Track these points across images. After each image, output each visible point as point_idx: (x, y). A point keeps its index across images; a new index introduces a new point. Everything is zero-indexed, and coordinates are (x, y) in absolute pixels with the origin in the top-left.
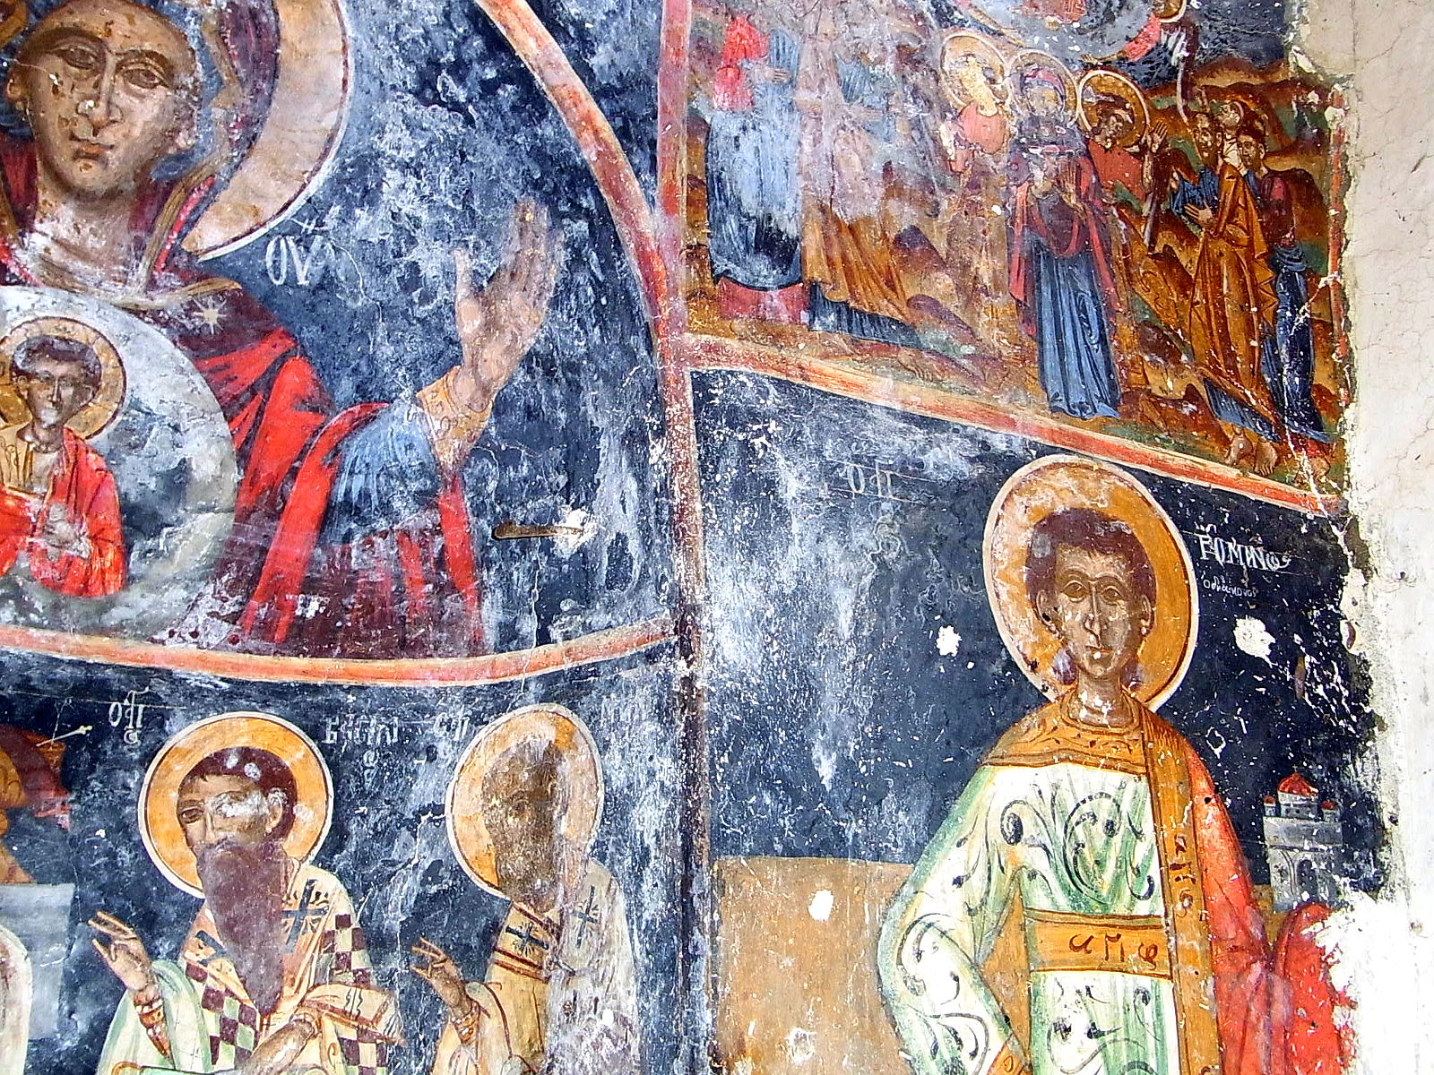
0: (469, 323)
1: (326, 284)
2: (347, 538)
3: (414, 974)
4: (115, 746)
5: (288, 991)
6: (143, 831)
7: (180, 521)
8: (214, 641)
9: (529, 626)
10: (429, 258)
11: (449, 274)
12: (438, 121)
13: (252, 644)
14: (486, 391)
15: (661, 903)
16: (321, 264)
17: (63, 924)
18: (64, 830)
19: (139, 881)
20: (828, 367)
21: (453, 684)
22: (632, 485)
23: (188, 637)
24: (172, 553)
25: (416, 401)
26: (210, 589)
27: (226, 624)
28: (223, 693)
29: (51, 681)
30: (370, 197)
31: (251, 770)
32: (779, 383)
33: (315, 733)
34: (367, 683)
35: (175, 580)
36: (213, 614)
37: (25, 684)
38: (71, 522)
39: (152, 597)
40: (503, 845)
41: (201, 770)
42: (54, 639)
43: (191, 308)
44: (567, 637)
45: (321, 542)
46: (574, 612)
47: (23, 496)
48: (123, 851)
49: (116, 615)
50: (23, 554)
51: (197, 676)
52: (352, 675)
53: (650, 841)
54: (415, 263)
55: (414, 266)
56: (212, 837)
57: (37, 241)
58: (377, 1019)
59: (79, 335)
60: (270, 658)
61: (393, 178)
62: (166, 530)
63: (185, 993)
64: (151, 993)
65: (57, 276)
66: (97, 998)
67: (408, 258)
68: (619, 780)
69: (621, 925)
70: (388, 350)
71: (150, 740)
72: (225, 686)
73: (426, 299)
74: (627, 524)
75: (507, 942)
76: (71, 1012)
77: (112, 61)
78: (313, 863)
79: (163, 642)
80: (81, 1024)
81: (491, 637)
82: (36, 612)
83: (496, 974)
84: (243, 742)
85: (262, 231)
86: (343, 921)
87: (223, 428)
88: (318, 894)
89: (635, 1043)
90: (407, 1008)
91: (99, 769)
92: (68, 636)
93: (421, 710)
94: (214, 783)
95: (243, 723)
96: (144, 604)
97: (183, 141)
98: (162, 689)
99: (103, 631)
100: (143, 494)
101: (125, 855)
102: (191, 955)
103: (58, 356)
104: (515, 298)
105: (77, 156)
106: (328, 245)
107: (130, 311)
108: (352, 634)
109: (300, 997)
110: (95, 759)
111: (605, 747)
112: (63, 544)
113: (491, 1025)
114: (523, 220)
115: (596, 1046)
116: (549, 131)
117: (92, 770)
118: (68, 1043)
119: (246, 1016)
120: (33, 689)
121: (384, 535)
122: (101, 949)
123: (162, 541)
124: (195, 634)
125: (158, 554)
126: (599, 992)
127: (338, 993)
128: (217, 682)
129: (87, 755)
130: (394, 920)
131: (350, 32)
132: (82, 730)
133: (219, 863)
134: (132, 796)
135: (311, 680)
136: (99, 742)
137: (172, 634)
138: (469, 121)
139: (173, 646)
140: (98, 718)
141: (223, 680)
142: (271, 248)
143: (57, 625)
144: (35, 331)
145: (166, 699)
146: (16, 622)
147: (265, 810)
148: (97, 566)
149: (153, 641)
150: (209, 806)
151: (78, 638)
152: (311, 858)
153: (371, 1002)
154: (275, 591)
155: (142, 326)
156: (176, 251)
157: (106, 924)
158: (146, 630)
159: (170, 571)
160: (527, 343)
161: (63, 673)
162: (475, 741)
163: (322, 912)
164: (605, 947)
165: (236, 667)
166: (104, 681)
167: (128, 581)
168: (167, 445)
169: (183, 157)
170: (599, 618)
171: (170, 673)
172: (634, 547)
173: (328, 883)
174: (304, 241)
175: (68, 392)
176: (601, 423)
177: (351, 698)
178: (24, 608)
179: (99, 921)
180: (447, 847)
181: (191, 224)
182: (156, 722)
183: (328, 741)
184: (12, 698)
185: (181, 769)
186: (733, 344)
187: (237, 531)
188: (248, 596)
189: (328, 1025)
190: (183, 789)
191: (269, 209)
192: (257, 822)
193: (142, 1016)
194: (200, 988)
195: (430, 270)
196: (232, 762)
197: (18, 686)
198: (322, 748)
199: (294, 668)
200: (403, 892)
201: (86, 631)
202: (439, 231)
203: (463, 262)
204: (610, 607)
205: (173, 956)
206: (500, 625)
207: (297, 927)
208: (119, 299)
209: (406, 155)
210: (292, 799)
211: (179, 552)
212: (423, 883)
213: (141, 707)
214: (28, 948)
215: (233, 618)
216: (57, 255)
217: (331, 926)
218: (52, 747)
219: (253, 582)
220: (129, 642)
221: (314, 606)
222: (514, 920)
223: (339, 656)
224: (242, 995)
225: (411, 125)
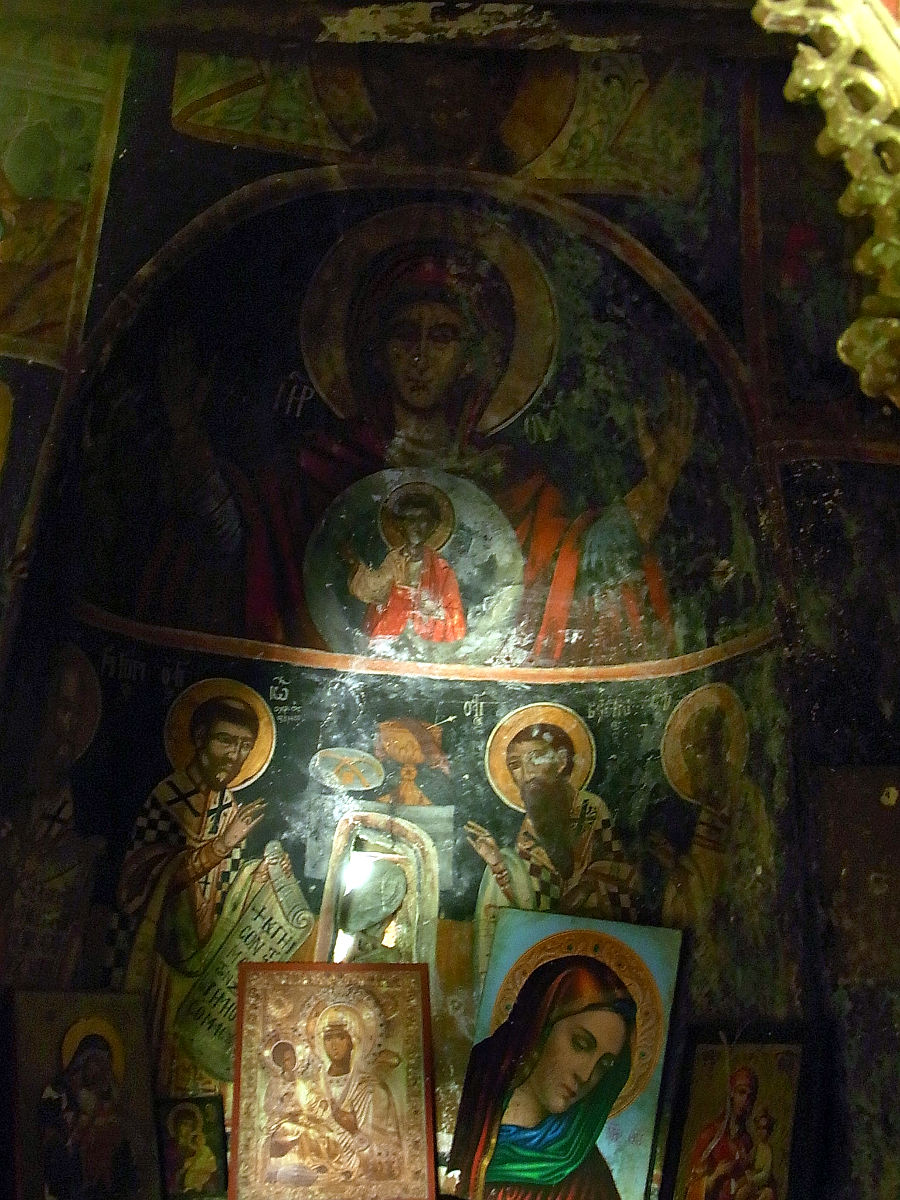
0: (649, 451)
1: (561, 438)
2: (591, 593)
3: (648, 853)
4: (469, 727)
5: (577, 865)
6: (489, 775)
7: (493, 593)
8: (519, 661)
9: (702, 635)
10: (619, 414)
11: (632, 422)
12: (610, 331)
13: (541, 662)
14: (662, 490)
15: (783, 798)
16: (557, 427)
17: (450, 827)
18: (446, 776)
19: (489, 803)
20: (875, 447)
21: (661, 676)
22: (752, 541)
23: (504, 660)
24: (491, 611)
25: (624, 503)
26: (514, 631)
27: (525, 652)
28: (527, 692)
29: (432, 692)
30: (580, 382)
31: (547, 736)
32: (841, 464)
33: (582, 712)
34: (610, 680)
35: (493, 628)
36: (517, 646)
37: (418, 694)
38: (433, 600)
39: (482, 639)
40: (694, 772)
41: (519, 738)
42: (430, 668)
43: (485, 466)
44: (724, 640)
45: (576, 597)
46: (726, 625)
47: (406, 587)
48: (479, 787)
49: (463, 651)
50: (409, 621)
51: (511, 683)
52: (601, 676)
53: (776, 761)
54: (611, 418)
55: (611, 420)
56: (528, 777)
57: (399, 441)
58: (629, 878)
59: (427, 490)
60: (551, 669)
61: (591, 369)
62: (486, 599)
63: (519, 866)
64: (501, 867)
65: (411, 460)
66: (472, 869)
67: (608, 415)
68: (757, 724)
69: (763, 815)
70: (603, 474)
71: (488, 723)
72: (528, 688)
73: (620, 439)
74: (750, 567)
75: (701, 830)
76: (459, 876)
77: (425, 333)
78: (587, 790)
79: (490, 665)
80: (465, 882)
81: (681, 645)
82: (419, 653)
83: (696, 849)
84: (541, 721)
85: (519, 414)
86: (606, 823)
87: (512, 534)
88: (591, 808)
89: (774, 884)
90: (646, 872)
91: (462, 741)
92: (437, 666)
93: (643, 694)
94: (526, 746)
95: (540, 709)
96: (478, 643)
97: (468, 369)
98: (493, 692)
99: (457, 661)
100: (471, 579)
101: (480, 789)
102: (521, 846)
103: (417, 505)
104: (673, 431)
105: (413, 390)
106: (560, 415)
107: (453, 473)
108: (599, 651)
109: (584, 868)
110: (459, 736)
111: (748, 707)
112: (430, 613)
113: (694, 880)
114: (670, 383)
115: (753, 887)
116: (675, 327)
117: (458, 741)
118: (459, 893)
119: (554, 880)
120: (423, 696)
121: (612, 588)
122: (472, 842)
123: (484, 605)
124: (508, 659)
125: (484, 613)
126: (753, 856)
127: (606, 865)
128: (523, 686)
129: (455, 733)
130: (635, 820)
131: (552, 289)
132: (450, 719)
133: (533, 792)
134: (481, 755)
135: (577, 681)
136: (460, 725)
137: (495, 659)
138: (629, 328)
139: (496, 668)
140: (458, 711)
141: (527, 684)
142: (527, 421)
143: (431, 660)
144: (402, 492)
145: (495, 698)
146: (409, 660)
147: (556, 760)
148: (450, 624)
149: (486, 665)
150: (525, 758)
151: (444, 666)
152: (585, 787)
153: (625, 870)
154: (552, 630)
155: (460, 480)
156: (473, 433)
157: (473, 828)
158: (481, 659)
159: (491, 622)
160: (683, 459)
161: (438, 687)
162: (675, 710)
163: (594, 818)
164: (755, 829)
165: (534, 676)
166: (460, 690)
167: (468, 631)
168: (482, 548)
169: (470, 377)
170: (740, 626)
171: (496, 682)
172: (755, 579)
173: (596, 801)
174: (545, 415)
175: (424, 525)
176: (732, 503)
177: (602, 690)
178: (414, 652)
179: (470, 826)
180: (663, 776)
181: (480, 415)
182: (491, 713)
183: (590, 717)
184: (412, 703)
185: (507, 738)
186: (807, 443)
187: (526, 595)
188: (537, 633)
189: (602, 885)
190: (510, 749)
191: (522, 398)
192: (552, 767)
193: (498, 880)
194: (528, 864)
195: (621, 421)
196: (536, 733)
197: (415, 696)
198: (588, 721)
199: (567, 674)
200: (639, 803)
201: (448, 662)
202: (623, 397)
203: (640, 414)
204: (747, 619)
205: (511, 846)
206: (685, 637)
207: (580, 826)
208: (445, 467)
209: (596, 353)
210: (571, 753)
211: (494, 612)
212: (651, 797)
213: (482, 703)
214: (434, 841)
215: (529, 647)
216: (409, 447)
217: (600, 826)
218: (435, 729)
219: (539, 624)
220: (473, 666)
221: (575, 636)
222: (704, 817)
223: (592, 665)
224: (552, 867)
225: (596, 336)
